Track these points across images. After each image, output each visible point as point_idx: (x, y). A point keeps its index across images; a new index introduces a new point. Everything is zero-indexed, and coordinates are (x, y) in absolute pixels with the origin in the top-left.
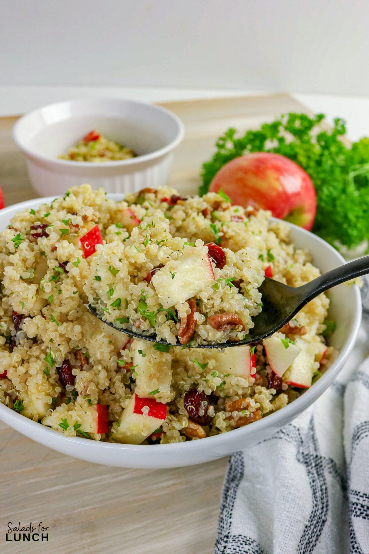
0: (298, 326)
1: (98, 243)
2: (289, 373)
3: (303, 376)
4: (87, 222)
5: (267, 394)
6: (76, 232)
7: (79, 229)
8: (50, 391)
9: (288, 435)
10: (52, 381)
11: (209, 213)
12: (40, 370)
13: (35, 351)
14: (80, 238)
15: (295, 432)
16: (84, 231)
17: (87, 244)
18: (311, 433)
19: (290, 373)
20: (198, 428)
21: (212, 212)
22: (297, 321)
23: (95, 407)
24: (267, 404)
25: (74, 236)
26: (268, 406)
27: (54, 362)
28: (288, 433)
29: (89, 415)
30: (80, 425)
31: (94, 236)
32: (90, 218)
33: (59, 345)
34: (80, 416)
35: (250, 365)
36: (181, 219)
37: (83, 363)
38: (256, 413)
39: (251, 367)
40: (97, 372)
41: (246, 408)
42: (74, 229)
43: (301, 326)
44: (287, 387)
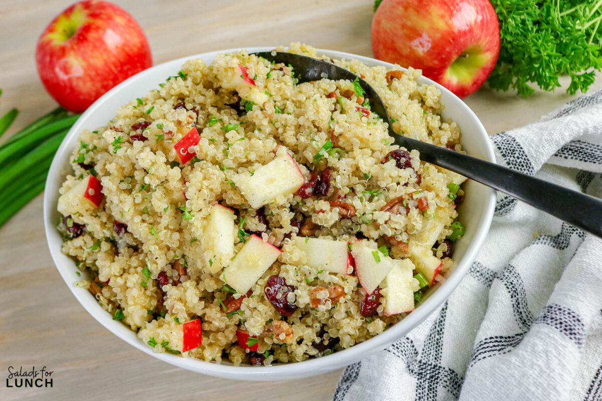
4: (182, 126)
6: (170, 139)
7: (173, 136)
8: (146, 304)
9: (397, 348)
10: (148, 293)
12: (137, 283)
13: (134, 262)
14: (174, 144)
15: (407, 344)
16: (179, 137)
17: (183, 150)
18: (437, 337)
23: (182, 326)
25: (169, 143)
27: (150, 274)
28: (398, 346)
29: (174, 335)
30: (168, 343)
31: (191, 140)
32: (184, 123)
33: (156, 258)
34: (167, 335)
35: (346, 262)
37: (181, 274)
39: (348, 265)
42: (167, 136)
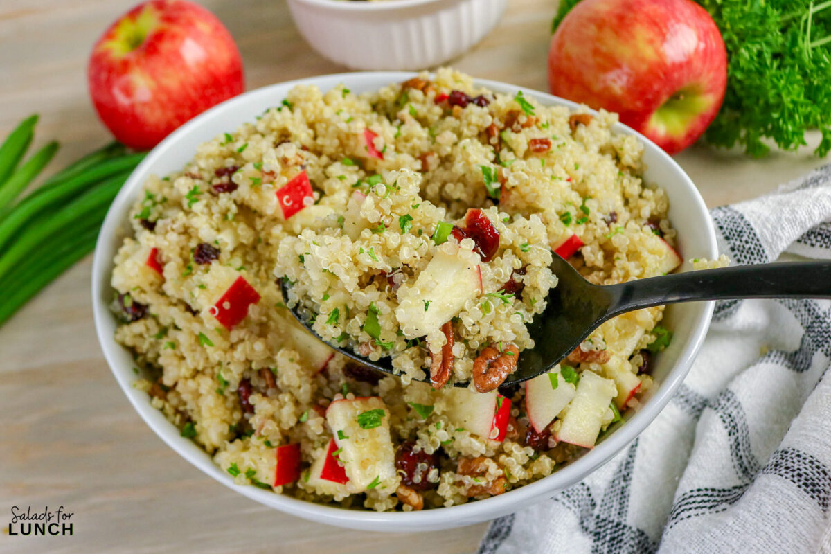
0: (594, 350)
1: (305, 195)
2: (559, 426)
3: (581, 431)
4: (289, 166)
5: (519, 456)
6: (271, 182)
7: (275, 178)
8: (226, 417)
9: (569, 496)
11: (496, 133)
12: (211, 390)
14: (276, 190)
15: (581, 492)
16: (283, 181)
17: (287, 199)
18: (623, 484)
19: (561, 424)
20: (410, 494)
21: (501, 131)
22: (593, 343)
23: (275, 451)
24: (516, 472)
25: (268, 188)
26: (518, 473)
27: (227, 383)
28: (570, 494)
29: (263, 463)
30: (255, 472)
31: (299, 188)
32: (291, 162)
33: (228, 363)
34: (254, 462)
36: (451, 144)
37: (269, 383)
38: (497, 482)
40: (282, 404)
41: (483, 474)
42: (266, 178)
43: (599, 350)
44: (556, 444)
